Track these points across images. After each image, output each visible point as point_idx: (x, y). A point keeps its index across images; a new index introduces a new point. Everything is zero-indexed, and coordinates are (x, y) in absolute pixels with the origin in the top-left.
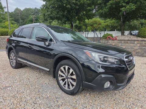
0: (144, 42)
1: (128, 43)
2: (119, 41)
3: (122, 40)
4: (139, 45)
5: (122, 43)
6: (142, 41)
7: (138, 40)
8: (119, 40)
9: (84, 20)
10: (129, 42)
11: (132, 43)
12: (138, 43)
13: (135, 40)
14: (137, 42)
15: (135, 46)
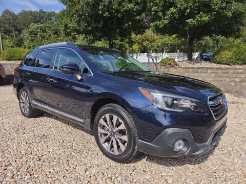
0: (220, 71)
1: (198, 72)
2: (185, 70)
3: (190, 68)
4: (213, 75)
5: (189, 72)
6: (217, 68)
7: (212, 68)
8: (184, 68)
9: (130, 36)
10: (199, 70)
11: (204, 72)
12: (212, 73)
13: (208, 68)
14: (211, 71)
15: (208, 77)
